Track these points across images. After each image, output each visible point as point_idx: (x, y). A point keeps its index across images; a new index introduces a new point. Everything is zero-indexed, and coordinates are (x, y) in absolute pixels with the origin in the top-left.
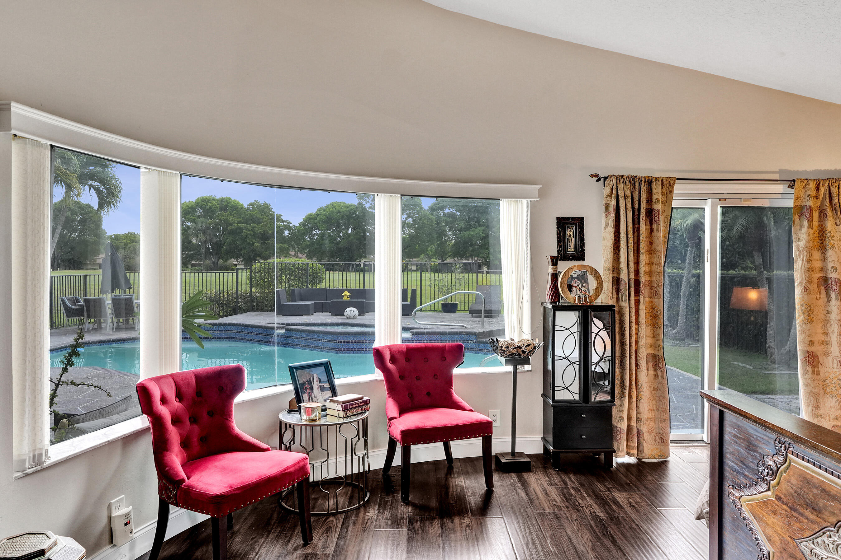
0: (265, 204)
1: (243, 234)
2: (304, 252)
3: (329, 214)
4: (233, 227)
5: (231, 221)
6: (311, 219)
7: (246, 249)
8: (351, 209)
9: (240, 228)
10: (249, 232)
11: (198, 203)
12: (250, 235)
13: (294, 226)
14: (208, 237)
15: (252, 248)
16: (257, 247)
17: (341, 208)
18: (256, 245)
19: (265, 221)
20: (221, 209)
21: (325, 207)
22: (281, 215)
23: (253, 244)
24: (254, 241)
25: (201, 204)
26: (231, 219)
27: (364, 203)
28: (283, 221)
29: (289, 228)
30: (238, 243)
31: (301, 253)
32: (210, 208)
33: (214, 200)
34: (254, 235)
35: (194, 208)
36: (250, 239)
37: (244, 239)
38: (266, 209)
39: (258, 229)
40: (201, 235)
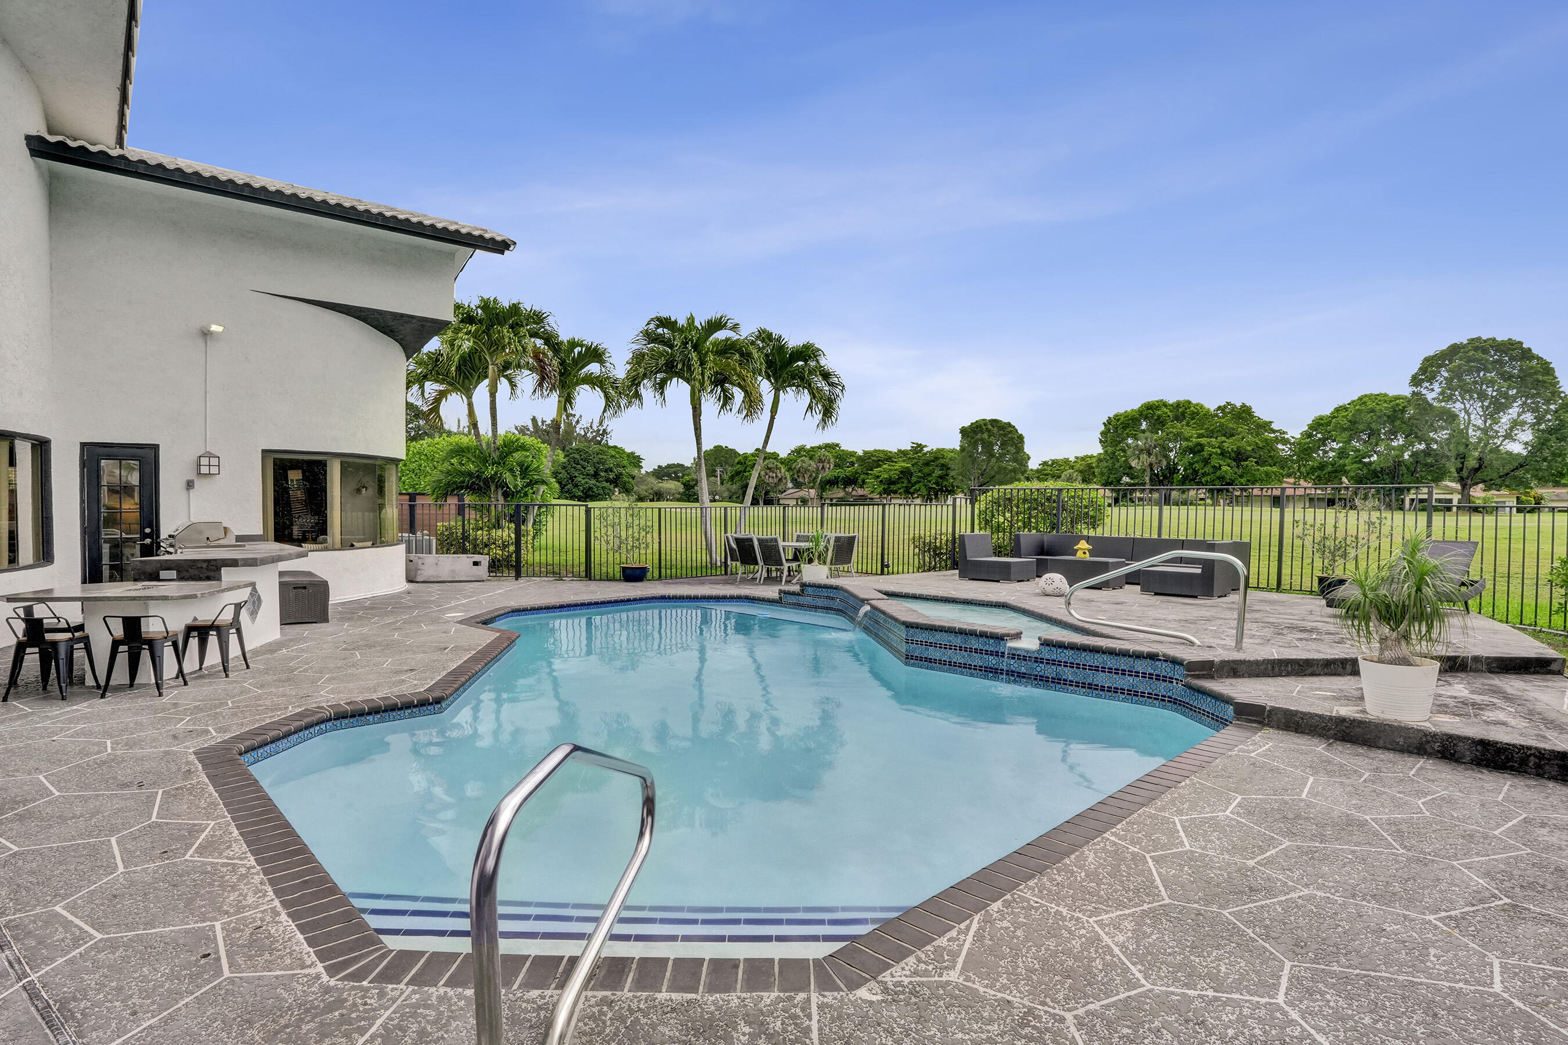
0: (1244, 406)
2: (1311, 479)
3: (1353, 415)
4: (1190, 444)
5: (1189, 435)
6: (1322, 425)
7: (1209, 474)
8: (1398, 405)
9: (1202, 445)
10: (1214, 450)
11: (1141, 412)
12: (1216, 453)
13: (1293, 438)
14: (1154, 459)
15: (1218, 474)
16: (1226, 472)
17: (1378, 404)
18: (1224, 468)
19: (1241, 432)
20: (1177, 418)
21: (1349, 404)
22: (1271, 422)
23: (1220, 468)
24: (1222, 463)
25: (1145, 412)
27: (1424, 392)
28: (1274, 431)
29: (1285, 442)
30: (1197, 466)
31: (1305, 481)
32: (1159, 417)
33: (1165, 405)
34: (1223, 454)
35: (1136, 419)
36: (1215, 461)
37: (1206, 461)
38: (1244, 414)
39: (1229, 445)
40: (1144, 456)
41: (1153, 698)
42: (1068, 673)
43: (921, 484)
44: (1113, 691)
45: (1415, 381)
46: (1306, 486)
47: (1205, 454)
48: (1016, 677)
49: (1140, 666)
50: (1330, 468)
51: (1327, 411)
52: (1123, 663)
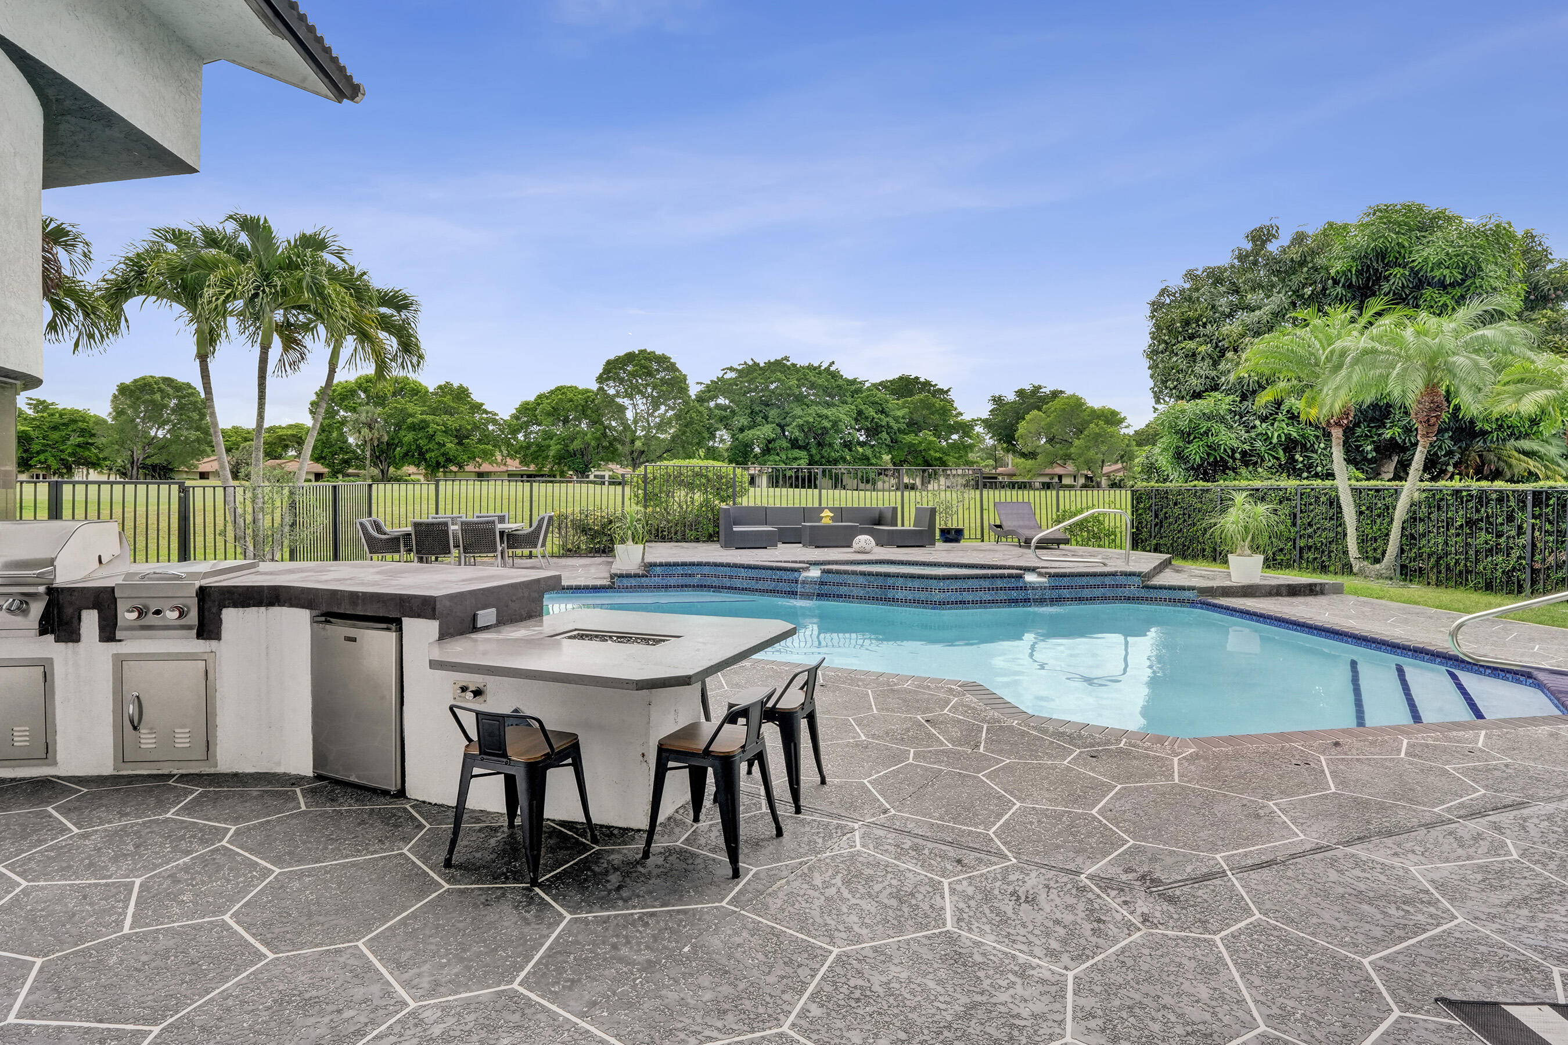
0: (461, 387)
1: (430, 430)
3: (555, 403)
4: (414, 420)
5: (410, 410)
6: (527, 409)
7: (433, 451)
8: (587, 397)
9: (423, 421)
10: (438, 428)
11: (357, 385)
12: (440, 431)
13: (502, 419)
14: (376, 434)
15: (442, 451)
16: (450, 448)
17: (573, 395)
18: (449, 445)
19: (461, 411)
21: (549, 393)
22: (484, 404)
23: (444, 445)
24: (446, 440)
25: (365, 385)
26: (411, 408)
27: (608, 389)
28: (487, 412)
29: (495, 422)
30: (421, 442)
32: (379, 391)
34: (447, 432)
35: (355, 391)
36: (439, 438)
37: (431, 437)
38: (462, 394)
39: (452, 422)
40: (365, 431)
41: (1117, 599)
42: (1065, 593)
43: (47, 454)
44: (1092, 599)
45: (601, 379)
46: (514, 465)
47: (431, 431)
48: (1041, 601)
49: (1108, 581)
50: (534, 448)
51: (531, 398)
52: (1098, 581)
